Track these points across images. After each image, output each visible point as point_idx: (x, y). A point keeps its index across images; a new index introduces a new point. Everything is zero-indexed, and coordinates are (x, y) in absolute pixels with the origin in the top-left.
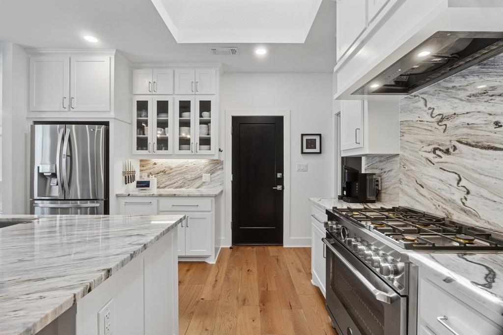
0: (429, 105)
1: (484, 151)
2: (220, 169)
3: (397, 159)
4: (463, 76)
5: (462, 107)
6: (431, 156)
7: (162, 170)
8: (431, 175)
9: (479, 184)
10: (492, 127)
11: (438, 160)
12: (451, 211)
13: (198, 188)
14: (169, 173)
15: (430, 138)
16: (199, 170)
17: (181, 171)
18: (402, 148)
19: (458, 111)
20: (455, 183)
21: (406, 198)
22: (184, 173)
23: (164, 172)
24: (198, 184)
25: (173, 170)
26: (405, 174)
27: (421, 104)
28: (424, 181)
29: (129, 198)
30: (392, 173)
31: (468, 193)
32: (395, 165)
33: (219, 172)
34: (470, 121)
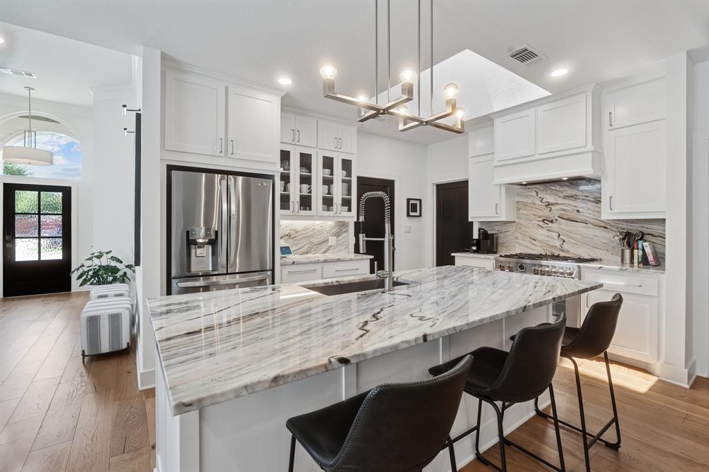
0: (539, 196)
1: (572, 223)
2: (345, 231)
3: (514, 224)
4: (561, 186)
5: (560, 201)
6: (541, 224)
7: (287, 233)
8: (541, 233)
9: (569, 237)
10: (576, 212)
11: (546, 225)
12: (554, 251)
13: (324, 252)
14: (295, 237)
15: (540, 213)
16: (326, 233)
17: (307, 235)
18: (518, 217)
19: (558, 202)
20: (556, 237)
21: (522, 247)
22: (311, 236)
23: (289, 235)
24: (324, 249)
25: (299, 233)
26: (521, 233)
27: (534, 194)
28: (536, 237)
29: (293, 266)
30: (510, 233)
31: (564, 241)
32: (512, 229)
33: (345, 235)
34: (565, 208)
